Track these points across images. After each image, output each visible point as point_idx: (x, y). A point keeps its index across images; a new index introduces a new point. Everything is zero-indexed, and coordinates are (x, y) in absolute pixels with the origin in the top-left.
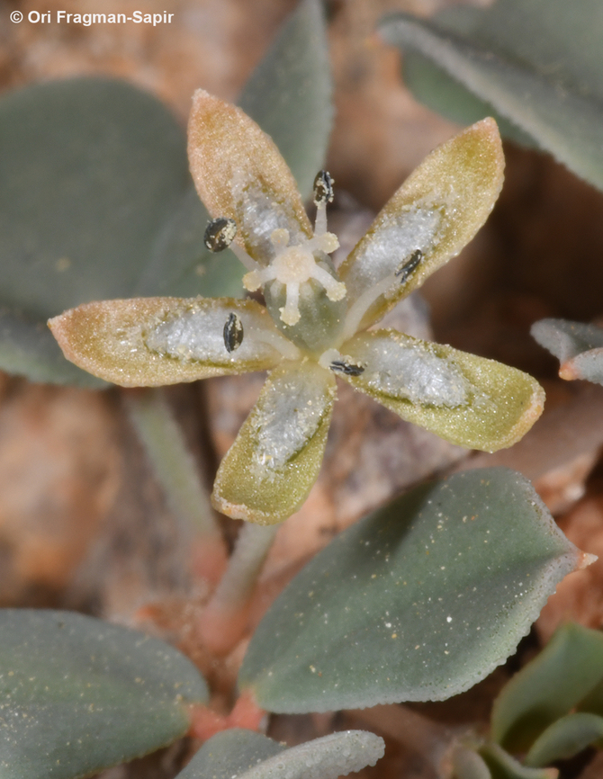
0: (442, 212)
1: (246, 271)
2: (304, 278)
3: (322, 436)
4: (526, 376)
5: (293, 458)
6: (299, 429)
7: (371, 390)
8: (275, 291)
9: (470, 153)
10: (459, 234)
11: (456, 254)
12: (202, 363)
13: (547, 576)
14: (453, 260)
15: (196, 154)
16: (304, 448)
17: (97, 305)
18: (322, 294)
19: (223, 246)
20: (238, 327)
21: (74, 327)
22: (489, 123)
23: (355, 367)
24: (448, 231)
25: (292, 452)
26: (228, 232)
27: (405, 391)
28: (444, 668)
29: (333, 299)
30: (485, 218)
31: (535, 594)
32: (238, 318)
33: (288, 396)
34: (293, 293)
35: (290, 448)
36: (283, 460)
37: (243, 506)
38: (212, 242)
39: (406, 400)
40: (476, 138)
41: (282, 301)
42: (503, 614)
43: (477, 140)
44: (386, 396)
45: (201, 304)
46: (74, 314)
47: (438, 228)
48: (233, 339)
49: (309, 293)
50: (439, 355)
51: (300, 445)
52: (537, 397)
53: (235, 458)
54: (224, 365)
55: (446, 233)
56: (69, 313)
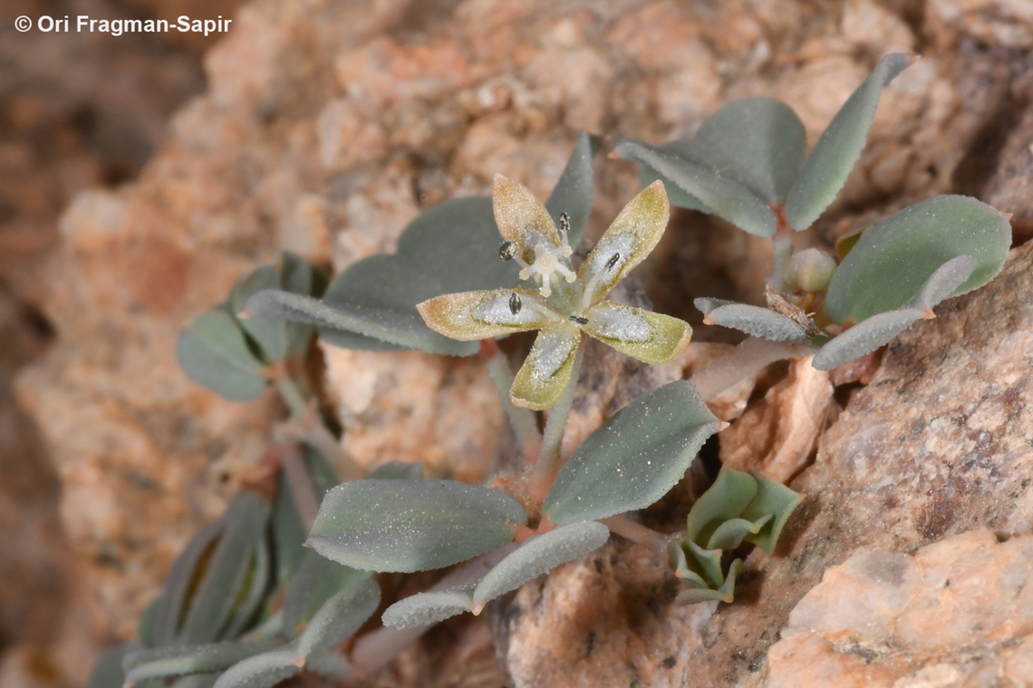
0: (636, 235)
1: (521, 268)
2: (553, 271)
3: (571, 361)
4: (683, 322)
5: (554, 374)
6: (558, 357)
7: (598, 335)
8: (537, 279)
9: (650, 201)
10: (646, 247)
11: (645, 258)
12: (503, 325)
13: (700, 434)
14: (643, 262)
15: (497, 210)
16: (560, 368)
17: (444, 296)
18: (563, 279)
19: (509, 257)
20: (517, 300)
21: (431, 309)
22: (658, 183)
23: (582, 319)
24: (640, 245)
25: (554, 371)
26: (512, 249)
27: (616, 334)
28: (645, 488)
29: (569, 281)
30: (660, 237)
31: (693, 444)
32: (518, 295)
33: (552, 340)
34: (546, 279)
35: (551, 369)
36: (548, 376)
37: (524, 400)
38: (503, 255)
39: (617, 340)
40: (652, 192)
41: (541, 285)
42: (676, 456)
43: (653, 194)
44: (607, 338)
45: (502, 293)
46: (431, 301)
47: (633, 243)
48: (515, 307)
49: (555, 278)
50: (635, 313)
51: (558, 367)
52: (688, 331)
53: (522, 375)
54: (516, 326)
55: (637, 247)
56: (429, 301)
